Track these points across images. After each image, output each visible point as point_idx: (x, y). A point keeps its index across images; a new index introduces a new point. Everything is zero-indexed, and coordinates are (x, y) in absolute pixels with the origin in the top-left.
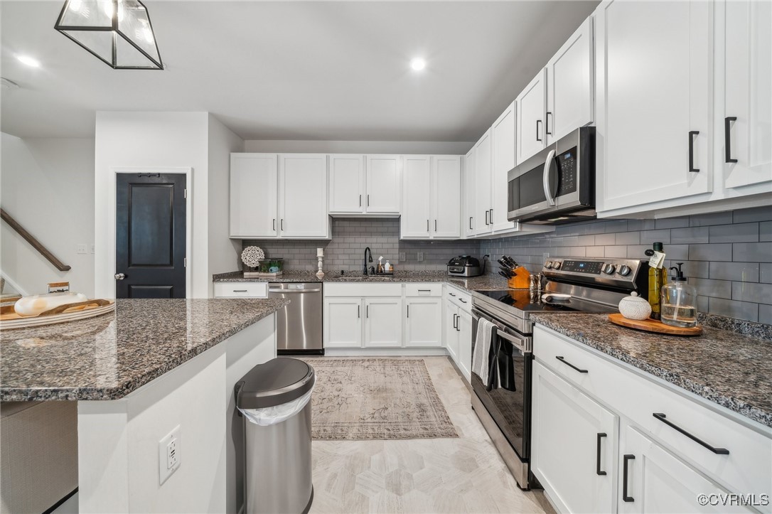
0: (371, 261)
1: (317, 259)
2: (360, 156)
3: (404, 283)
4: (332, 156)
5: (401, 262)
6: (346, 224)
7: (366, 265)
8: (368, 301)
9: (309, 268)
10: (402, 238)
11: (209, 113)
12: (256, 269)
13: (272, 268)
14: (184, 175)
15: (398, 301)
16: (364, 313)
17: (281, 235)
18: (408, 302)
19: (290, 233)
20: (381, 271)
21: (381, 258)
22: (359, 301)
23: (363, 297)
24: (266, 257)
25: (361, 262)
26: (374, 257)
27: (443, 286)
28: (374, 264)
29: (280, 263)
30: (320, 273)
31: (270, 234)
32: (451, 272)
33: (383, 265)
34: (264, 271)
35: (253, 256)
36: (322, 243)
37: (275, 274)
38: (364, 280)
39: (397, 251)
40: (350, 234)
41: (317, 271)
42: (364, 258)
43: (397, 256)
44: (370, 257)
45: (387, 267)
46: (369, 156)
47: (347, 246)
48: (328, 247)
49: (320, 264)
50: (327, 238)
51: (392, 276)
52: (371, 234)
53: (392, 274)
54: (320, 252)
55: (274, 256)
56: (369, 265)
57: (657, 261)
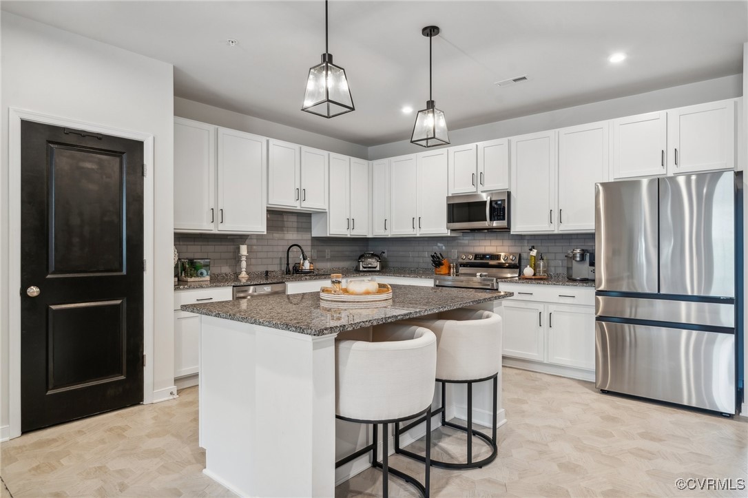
2: (297, 147)
4: (271, 141)
5: (313, 260)
7: (288, 264)
13: (202, 271)
14: (142, 143)
17: (220, 229)
20: (302, 270)
31: (208, 227)
33: (303, 264)
45: (307, 266)
49: (244, 264)
50: (263, 233)
54: (244, 250)
57: (534, 253)
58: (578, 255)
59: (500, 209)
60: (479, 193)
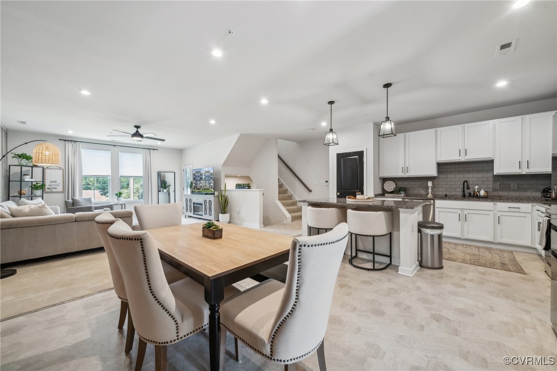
0: (468, 188)
1: (428, 188)
2: (460, 126)
3: (496, 203)
4: (439, 129)
5: (494, 190)
6: (449, 166)
7: (464, 192)
8: (466, 212)
9: (423, 192)
10: (495, 174)
11: (374, 123)
12: (391, 193)
13: (401, 192)
14: (363, 151)
15: (491, 213)
16: (463, 218)
17: (407, 175)
18: (499, 214)
19: (412, 173)
20: (477, 195)
21: (477, 187)
22: (459, 212)
23: (462, 209)
24: (396, 187)
25: (460, 190)
26: (470, 186)
27: (532, 206)
28: (471, 191)
29: (405, 190)
30: (430, 196)
31: (400, 174)
32: (544, 197)
33: (479, 192)
34: (397, 194)
35: (390, 186)
36: (432, 178)
37: (403, 195)
38: (462, 200)
39: (491, 182)
40: (451, 172)
41: (428, 194)
42: (462, 187)
43: (492, 186)
44: (468, 186)
45: (482, 193)
46: (467, 125)
47: (450, 180)
48: (435, 180)
49: (430, 190)
50: (436, 175)
51: (486, 198)
52: (469, 172)
53: (487, 198)
54: (430, 184)
55: (401, 186)
56: (467, 191)
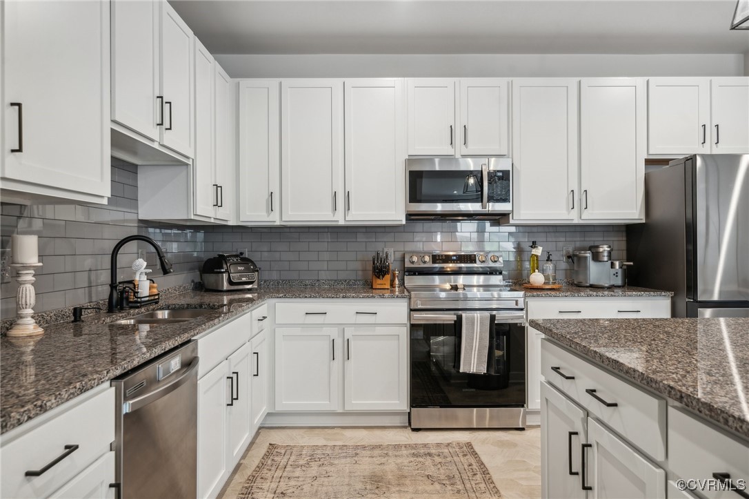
57: (538, 251)
58: (606, 254)
59: (501, 183)
60: (458, 156)
